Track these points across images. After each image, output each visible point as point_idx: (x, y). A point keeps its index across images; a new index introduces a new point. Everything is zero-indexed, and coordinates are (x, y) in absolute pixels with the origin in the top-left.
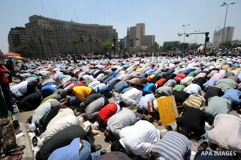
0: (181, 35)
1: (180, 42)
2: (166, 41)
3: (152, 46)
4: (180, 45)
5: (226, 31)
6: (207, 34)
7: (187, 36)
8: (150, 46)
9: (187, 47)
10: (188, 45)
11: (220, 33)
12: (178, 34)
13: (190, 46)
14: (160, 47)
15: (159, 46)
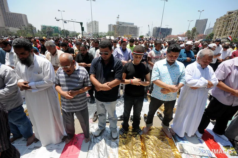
0: (59, 21)
1: (60, 29)
2: (44, 25)
3: (25, 29)
4: (61, 31)
5: (94, 24)
6: (81, 24)
7: (65, 22)
8: (23, 29)
9: (68, 34)
10: (69, 33)
11: (91, 26)
12: (55, 18)
13: (70, 33)
14: (39, 31)
15: (37, 30)
